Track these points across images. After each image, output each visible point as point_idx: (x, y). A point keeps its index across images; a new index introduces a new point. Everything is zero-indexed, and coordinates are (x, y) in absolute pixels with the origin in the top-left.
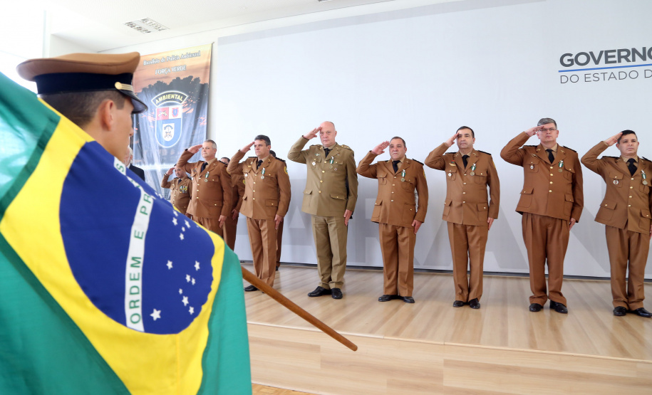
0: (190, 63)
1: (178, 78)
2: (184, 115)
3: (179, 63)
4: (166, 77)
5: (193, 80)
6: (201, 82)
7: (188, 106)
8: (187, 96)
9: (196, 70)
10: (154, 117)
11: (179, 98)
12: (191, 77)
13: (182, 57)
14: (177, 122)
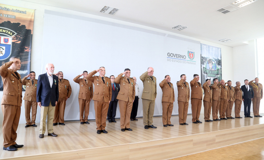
0: (18, 15)
1: (9, 22)
2: (13, 43)
3: (10, 13)
5: (20, 25)
6: (26, 28)
7: (16, 39)
8: (16, 34)
11: (9, 33)
13: (13, 11)
14: (7, 46)
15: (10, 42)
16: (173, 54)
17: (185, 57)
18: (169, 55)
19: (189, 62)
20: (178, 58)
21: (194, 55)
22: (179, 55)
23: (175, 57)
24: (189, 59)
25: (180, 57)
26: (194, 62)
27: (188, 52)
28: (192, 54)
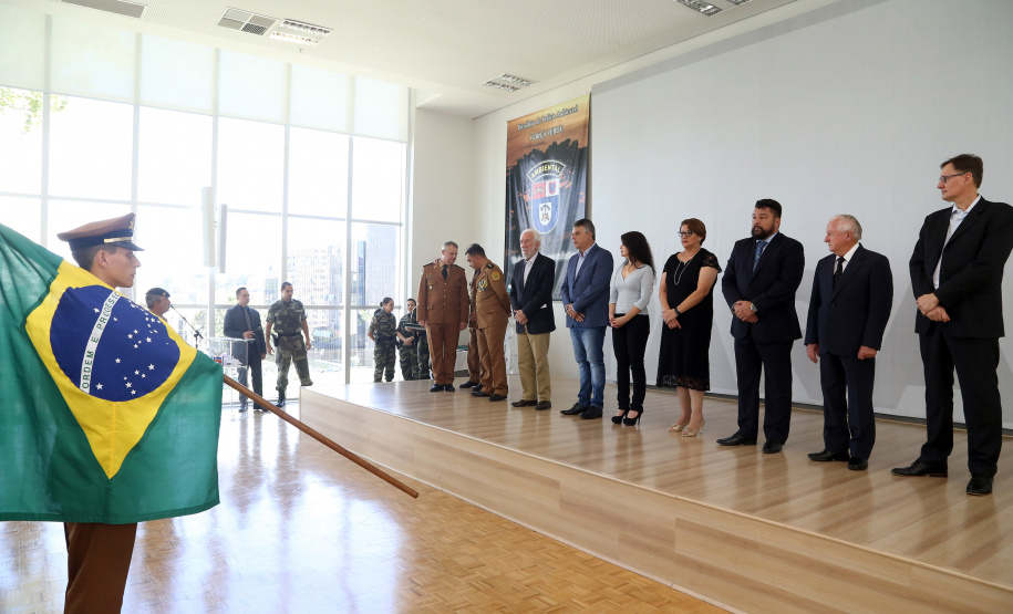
0: (567, 121)
1: (555, 143)
2: (562, 189)
3: (555, 123)
4: (543, 143)
5: (570, 144)
6: (579, 146)
7: (566, 179)
8: (565, 166)
9: (572, 130)
11: (556, 169)
12: (568, 140)
13: (558, 115)
15: (557, 192)
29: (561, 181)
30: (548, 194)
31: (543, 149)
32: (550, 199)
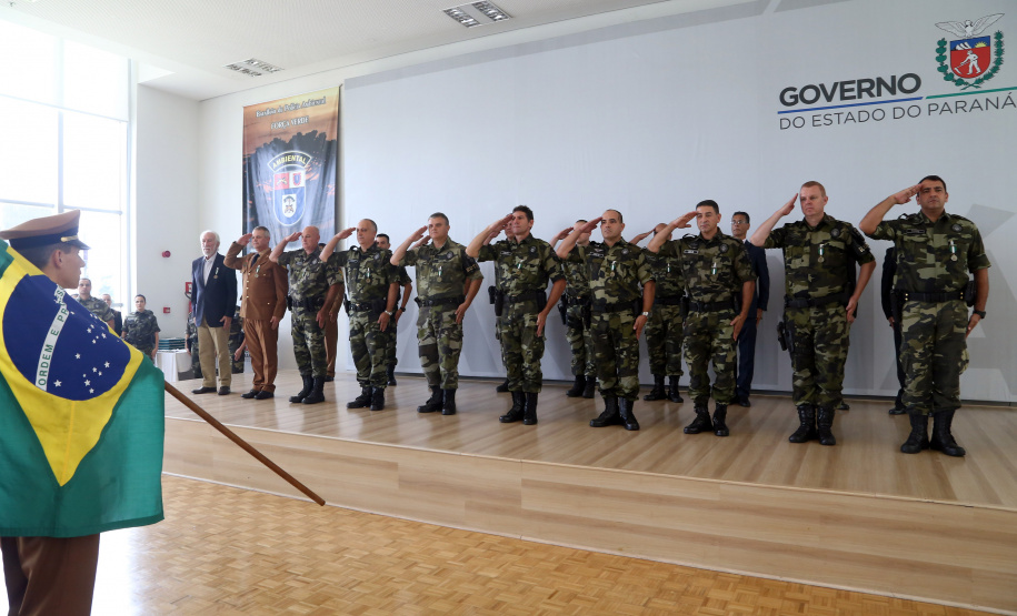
0: (312, 112)
1: (299, 134)
2: (308, 181)
3: (300, 113)
4: (285, 133)
5: (317, 135)
6: (327, 139)
7: (312, 171)
8: (311, 158)
9: (321, 122)
10: (272, 186)
11: (301, 160)
12: (315, 132)
13: (304, 106)
14: (299, 192)
15: (302, 184)
16: (820, 90)
17: (909, 84)
18: (792, 100)
19: (951, 101)
20: (857, 101)
21: (1000, 52)
22: (860, 82)
23: (836, 100)
24: (951, 87)
25: (868, 91)
26: (993, 97)
27: (941, 49)
28: (975, 51)
29: (307, 173)
30: (292, 185)
31: (287, 138)
32: (295, 190)
